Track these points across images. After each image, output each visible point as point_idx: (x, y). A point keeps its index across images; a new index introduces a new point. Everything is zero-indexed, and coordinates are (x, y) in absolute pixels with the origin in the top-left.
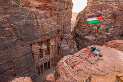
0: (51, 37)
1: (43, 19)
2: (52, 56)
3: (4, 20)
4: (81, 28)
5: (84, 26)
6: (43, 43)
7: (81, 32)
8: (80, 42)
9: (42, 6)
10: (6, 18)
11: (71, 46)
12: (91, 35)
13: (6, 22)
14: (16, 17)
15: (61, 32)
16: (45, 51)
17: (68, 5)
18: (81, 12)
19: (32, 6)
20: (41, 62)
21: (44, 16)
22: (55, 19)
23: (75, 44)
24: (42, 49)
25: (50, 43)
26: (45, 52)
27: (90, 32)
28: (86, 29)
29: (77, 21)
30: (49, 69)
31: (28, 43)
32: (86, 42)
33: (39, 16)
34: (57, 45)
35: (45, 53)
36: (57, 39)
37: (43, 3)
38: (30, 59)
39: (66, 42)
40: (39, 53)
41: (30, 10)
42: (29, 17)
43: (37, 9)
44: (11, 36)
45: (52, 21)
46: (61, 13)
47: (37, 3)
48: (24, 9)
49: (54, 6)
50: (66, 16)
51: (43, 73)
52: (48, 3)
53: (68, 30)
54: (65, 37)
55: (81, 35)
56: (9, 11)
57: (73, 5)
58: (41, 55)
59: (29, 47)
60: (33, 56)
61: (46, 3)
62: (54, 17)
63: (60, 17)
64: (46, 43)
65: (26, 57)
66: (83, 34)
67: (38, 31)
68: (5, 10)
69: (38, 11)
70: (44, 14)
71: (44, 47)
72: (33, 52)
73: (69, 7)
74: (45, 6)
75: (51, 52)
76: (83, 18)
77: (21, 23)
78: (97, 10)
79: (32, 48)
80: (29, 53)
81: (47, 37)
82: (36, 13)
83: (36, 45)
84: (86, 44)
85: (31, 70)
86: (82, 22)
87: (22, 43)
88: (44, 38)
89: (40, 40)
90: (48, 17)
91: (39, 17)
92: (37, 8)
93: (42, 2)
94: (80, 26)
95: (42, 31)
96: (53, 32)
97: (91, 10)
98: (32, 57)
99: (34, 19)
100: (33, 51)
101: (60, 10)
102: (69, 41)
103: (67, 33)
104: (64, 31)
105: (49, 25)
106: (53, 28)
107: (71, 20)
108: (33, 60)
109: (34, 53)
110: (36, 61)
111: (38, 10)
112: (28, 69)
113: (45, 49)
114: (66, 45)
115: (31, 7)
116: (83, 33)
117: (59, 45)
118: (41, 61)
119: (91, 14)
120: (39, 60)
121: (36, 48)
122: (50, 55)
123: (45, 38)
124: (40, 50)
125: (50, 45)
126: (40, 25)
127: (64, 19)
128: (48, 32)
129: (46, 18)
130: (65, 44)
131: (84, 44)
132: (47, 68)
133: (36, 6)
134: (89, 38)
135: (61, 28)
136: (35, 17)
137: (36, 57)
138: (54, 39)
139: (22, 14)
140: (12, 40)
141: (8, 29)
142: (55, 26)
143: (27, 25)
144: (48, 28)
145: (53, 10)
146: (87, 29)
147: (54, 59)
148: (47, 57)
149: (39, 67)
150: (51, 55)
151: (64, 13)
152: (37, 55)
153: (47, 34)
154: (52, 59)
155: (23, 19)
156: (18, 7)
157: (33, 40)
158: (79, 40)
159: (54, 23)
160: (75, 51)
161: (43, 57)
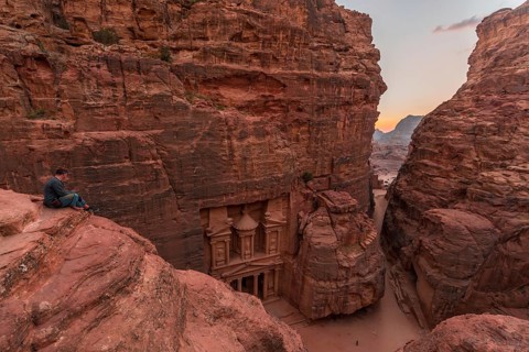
0: (272, 194)
2: (271, 257)
3: (149, 140)
4: (417, 173)
5: (435, 165)
6: (246, 212)
7: (417, 189)
9: (258, 101)
10: (154, 137)
11: (349, 236)
12: (462, 206)
13: (152, 146)
14: (177, 134)
15: (319, 182)
16: (250, 237)
17: (357, 91)
19: (228, 103)
20: (234, 271)
21: (255, 129)
22: (297, 140)
23: (369, 232)
24: (240, 231)
25: (267, 213)
26: (247, 239)
27: (462, 194)
28: (443, 180)
31: (196, 205)
32: (431, 233)
34: (293, 225)
35: (248, 244)
36: (297, 204)
37: (261, 94)
38: (196, 252)
39: (327, 218)
40: (228, 239)
41: (215, 116)
42: (209, 134)
43: (237, 112)
44: (156, 180)
45: (280, 144)
47: (244, 94)
48: (199, 113)
50: (344, 129)
52: (278, 92)
53: (354, 176)
54: (328, 202)
55: (417, 200)
56: (163, 120)
57: (382, 88)
58: (235, 250)
59: (199, 217)
60: (209, 245)
61: (270, 91)
62: (294, 131)
63: (318, 130)
65: (186, 243)
66: (424, 200)
67: (229, 172)
68: (156, 118)
69: (241, 116)
70: (255, 123)
72: (210, 232)
73: (360, 96)
74: (267, 102)
75: (273, 243)
76: (429, 134)
77: (187, 148)
78: (509, 97)
79: (209, 219)
80: (196, 233)
81: (256, 193)
82: (230, 123)
83: (221, 215)
84: (426, 240)
86: (424, 150)
87: (181, 201)
88: (244, 194)
89: (233, 199)
90: (268, 134)
91: (237, 132)
92: (240, 108)
94: (417, 166)
95: (240, 173)
96: (278, 179)
97: (478, 100)
98: (206, 246)
99: (224, 137)
100: (210, 229)
101: (321, 109)
102: (341, 218)
104: (333, 179)
105: (267, 157)
106: (281, 165)
108: (208, 258)
109: (213, 237)
110: (217, 262)
113: (248, 231)
114: (328, 230)
115: (222, 107)
116: (425, 193)
117: (302, 227)
118: (232, 267)
119: (472, 116)
120: (226, 261)
121: (219, 223)
122: (265, 253)
123: (250, 195)
124: (233, 229)
125: (266, 221)
126: (237, 154)
127: (337, 138)
128: (260, 177)
129: (261, 133)
130: (322, 225)
131: (421, 242)
133: (240, 104)
134: (445, 219)
135: (323, 167)
136: (226, 133)
137: (219, 249)
138: (282, 204)
139: (193, 126)
140: (156, 192)
141: (152, 162)
143: (201, 155)
144: (264, 164)
145: (292, 112)
146: (448, 177)
147: (282, 272)
148: (253, 259)
150: (268, 256)
151: (337, 119)
152: (222, 246)
153: (257, 183)
154: (273, 271)
155: (192, 138)
156: (187, 107)
157: (211, 197)
158: (406, 223)
159: (288, 150)
160: (364, 260)
161: (240, 255)
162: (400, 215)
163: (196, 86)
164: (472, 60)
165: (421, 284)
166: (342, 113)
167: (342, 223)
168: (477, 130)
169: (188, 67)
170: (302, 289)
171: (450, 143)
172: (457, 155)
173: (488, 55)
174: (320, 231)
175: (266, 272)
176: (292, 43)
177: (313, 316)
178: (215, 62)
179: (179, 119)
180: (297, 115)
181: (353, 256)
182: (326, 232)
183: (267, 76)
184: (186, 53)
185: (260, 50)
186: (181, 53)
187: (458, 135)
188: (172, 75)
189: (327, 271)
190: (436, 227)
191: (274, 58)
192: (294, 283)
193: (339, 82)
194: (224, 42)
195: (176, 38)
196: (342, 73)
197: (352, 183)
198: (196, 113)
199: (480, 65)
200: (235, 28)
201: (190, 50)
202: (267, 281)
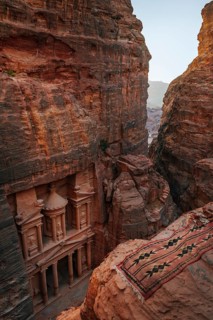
0: (81, 165)
1: (53, 109)
4: (181, 131)
5: (194, 123)
6: (53, 189)
7: (184, 145)
8: (184, 182)
9: (49, 66)
11: (150, 194)
15: (113, 148)
16: (61, 215)
17: (135, 59)
18: (179, 78)
19: (15, 68)
20: (48, 256)
21: (55, 97)
22: (91, 107)
23: (164, 187)
24: (50, 211)
25: (77, 187)
26: (59, 219)
28: (201, 136)
29: (168, 108)
30: (78, 281)
31: (3, 192)
32: (203, 180)
33: (39, 100)
34: (101, 194)
35: (59, 223)
36: (101, 172)
37: (51, 58)
38: (11, 247)
39: (131, 181)
40: (39, 224)
41: (9, 83)
42: (6, 105)
43: (30, 79)
45: (81, 113)
46: (110, 84)
47: (33, 58)
49: (86, 64)
50: (127, 95)
51: (54, 294)
52: (68, 57)
53: (139, 139)
54: (130, 166)
55: (185, 154)
57: (149, 57)
58: (47, 232)
59: (7, 205)
60: (21, 235)
61: (59, 56)
62: (87, 98)
63: (108, 97)
64: (64, 188)
66: (190, 153)
67: (34, 147)
69: (37, 83)
70: (53, 91)
71: (58, 202)
72: (20, 220)
73: (136, 64)
74: (58, 67)
75: (83, 217)
76: (186, 98)
79: (16, 205)
80: (8, 224)
81: (66, 167)
82: (28, 92)
83: (30, 197)
84: (202, 185)
85: (12, 285)
86: (184, 112)
88: (55, 171)
89: (42, 178)
90: (67, 102)
91: (37, 102)
92: (30, 74)
93: (48, 54)
94: (180, 126)
95: (47, 148)
96: (84, 150)
98: (17, 238)
99: (22, 108)
100: (19, 216)
101: (109, 76)
102: (142, 179)
103: (133, 150)
104: (124, 144)
105: (71, 128)
106: (86, 135)
107: (148, 106)
108: (20, 250)
109: (24, 224)
110: (29, 252)
111: (34, 81)
112: (3, 281)
113: (60, 209)
114: (134, 192)
115: (11, 73)
116: (189, 147)
117: (109, 194)
118: (47, 252)
120: (39, 249)
121: (29, 207)
122: (77, 229)
123: (60, 170)
124: (42, 212)
125: (75, 196)
126: (41, 127)
127: (123, 104)
128: (68, 149)
129: (62, 103)
130: (128, 189)
131: (198, 187)
132: (70, 277)
133: (29, 69)
134: (212, 166)
135: (114, 133)
136: (24, 104)
137: (31, 237)
138: (89, 175)
142: (91, 129)
144: (70, 135)
145: (83, 79)
146: (204, 133)
147: (94, 244)
148: (66, 238)
149: (39, 274)
150: (80, 231)
151: (121, 86)
152: (33, 232)
153: (66, 157)
154: (85, 245)
157: (19, 180)
158: (179, 175)
159: (87, 120)
160: (164, 213)
161: (52, 238)
162: (172, 169)
164: (201, 36)
166: (124, 80)
167: (144, 183)
171: (202, 105)
174: (128, 194)
175: (79, 248)
176: (76, 6)
181: (157, 211)
182: (133, 194)
183: (55, 39)
187: (206, 98)
189: (140, 230)
190: (207, 173)
191: (61, 19)
193: (120, 50)
196: (120, 41)
197: (138, 146)
199: (207, 42)
202: (81, 258)
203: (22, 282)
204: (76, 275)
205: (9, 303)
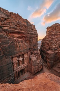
0: (25, 52)
1: (20, 43)
2: (26, 64)
5: (46, 45)
6: (20, 57)
8: (44, 55)
9: (21, 36)
11: (38, 58)
12: (50, 51)
14: (5, 43)
15: (31, 49)
16: (21, 61)
17: (35, 35)
22: (28, 43)
23: (40, 56)
25: (24, 56)
27: (50, 49)
29: (42, 43)
30: (24, 74)
31: (10, 57)
34: (29, 57)
35: (21, 63)
36: (29, 54)
38: (11, 67)
39: (34, 55)
40: (17, 63)
41: (13, 39)
42: (12, 42)
46: (31, 39)
47: (18, 35)
48: (10, 38)
49: (27, 36)
52: (24, 35)
53: (36, 48)
54: (34, 53)
55: (44, 50)
56: (1, 40)
57: (38, 35)
59: (11, 60)
60: (13, 65)
62: (27, 41)
63: (31, 41)
64: (22, 56)
65: (8, 66)
67: (17, 49)
70: (21, 40)
75: (26, 62)
76: (44, 41)
77: (7, 45)
78: (52, 37)
80: (10, 63)
82: (16, 40)
83: (15, 58)
84: (47, 56)
86: (44, 43)
87: (6, 57)
89: (18, 55)
90: (23, 42)
91: (18, 42)
92: (17, 38)
94: (44, 46)
95: (19, 49)
96: (26, 50)
97: (49, 37)
99: (15, 43)
101: (31, 38)
103: (35, 50)
109: (14, 63)
110: (15, 68)
112: (9, 74)
115: (14, 37)
118: (18, 68)
120: (17, 68)
121: (15, 60)
122: (24, 64)
123: (21, 53)
124: (18, 61)
125: (24, 58)
126: (18, 46)
127: (33, 42)
130: (34, 57)
134: (49, 53)
135: (32, 47)
137: (15, 65)
138: (27, 54)
139: (8, 41)
142: (27, 46)
143: (11, 47)
144: (23, 47)
146: (47, 47)
147: (28, 67)
148: (22, 66)
149: (17, 73)
152: (16, 65)
153: (22, 51)
154: (26, 67)
155: (8, 43)
156: (7, 37)
157: (13, 55)
159: (27, 45)
160: (40, 61)
161: (20, 65)
162: (43, 53)
163: (8, 33)
164: (47, 32)
165: (48, 63)
166: (34, 39)
167: (36, 56)
168: (49, 41)
169: (6, 30)
170: (32, 69)
172: (48, 44)
173: (48, 32)
174: (33, 58)
175: (25, 68)
176: (25, 28)
177: (34, 73)
178: (12, 29)
179: (5, 40)
180: (27, 39)
181: (39, 61)
183: (22, 32)
184: (6, 27)
185: (20, 28)
186: (5, 27)
187: (47, 41)
188: (3, 31)
189: (36, 64)
190: (48, 54)
191: (23, 30)
192: (30, 68)
193: (33, 34)
194: (14, 26)
195: (3, 24)
196: (33, 33)
198: (9, 39)
199: (48, 33)
200: (16, 24)
201: (7, 27)
202: (25, 69)
203: (12, 75)
204: (24, 73)
205: (10, 79)
